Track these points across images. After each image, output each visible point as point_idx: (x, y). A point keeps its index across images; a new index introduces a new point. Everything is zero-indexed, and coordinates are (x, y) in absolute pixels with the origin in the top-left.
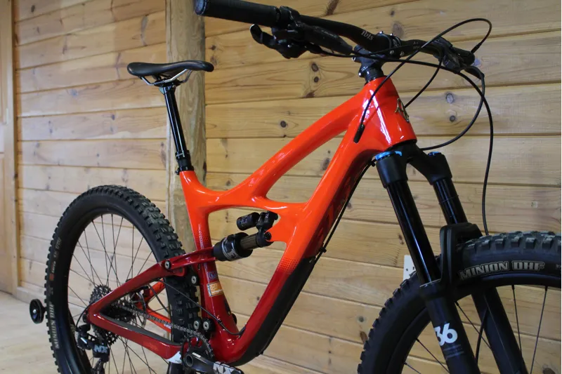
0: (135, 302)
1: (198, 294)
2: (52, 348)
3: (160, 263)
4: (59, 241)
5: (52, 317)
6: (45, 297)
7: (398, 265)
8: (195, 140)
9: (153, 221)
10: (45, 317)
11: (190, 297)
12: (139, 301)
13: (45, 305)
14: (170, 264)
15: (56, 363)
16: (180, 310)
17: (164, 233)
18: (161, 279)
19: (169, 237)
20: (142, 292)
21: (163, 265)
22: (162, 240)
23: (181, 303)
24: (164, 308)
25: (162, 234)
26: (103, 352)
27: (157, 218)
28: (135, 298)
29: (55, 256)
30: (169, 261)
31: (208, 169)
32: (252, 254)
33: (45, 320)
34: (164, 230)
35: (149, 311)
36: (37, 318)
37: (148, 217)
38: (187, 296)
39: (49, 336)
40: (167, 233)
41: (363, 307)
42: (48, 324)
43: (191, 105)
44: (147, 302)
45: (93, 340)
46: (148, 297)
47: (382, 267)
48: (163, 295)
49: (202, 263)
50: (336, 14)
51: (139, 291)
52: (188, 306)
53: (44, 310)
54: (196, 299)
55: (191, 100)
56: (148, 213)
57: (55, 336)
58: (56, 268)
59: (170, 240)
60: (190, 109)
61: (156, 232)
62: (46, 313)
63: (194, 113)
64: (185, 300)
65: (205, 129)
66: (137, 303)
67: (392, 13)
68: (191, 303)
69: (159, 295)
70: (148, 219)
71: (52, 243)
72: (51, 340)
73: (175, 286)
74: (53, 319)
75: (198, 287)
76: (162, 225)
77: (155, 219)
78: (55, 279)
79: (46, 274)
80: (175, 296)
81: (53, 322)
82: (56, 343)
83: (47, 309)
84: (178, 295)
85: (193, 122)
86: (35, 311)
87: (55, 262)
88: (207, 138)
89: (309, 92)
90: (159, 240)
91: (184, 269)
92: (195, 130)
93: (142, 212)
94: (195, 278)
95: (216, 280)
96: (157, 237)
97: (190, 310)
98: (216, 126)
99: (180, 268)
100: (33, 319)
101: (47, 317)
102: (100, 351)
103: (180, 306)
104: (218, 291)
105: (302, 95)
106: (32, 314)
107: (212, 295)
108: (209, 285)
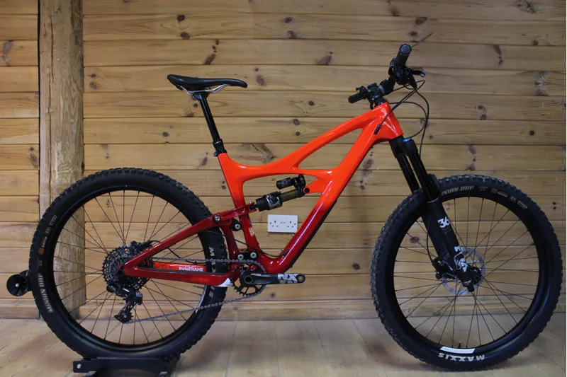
4: (54, 218)
5: (42, 286)
7: (262, 222)
8: (76, 145)
14: (220, 218)
29: (47, 232)
31: (86, 168)
43: (73, 117)
50: (213, 64)
55: (73, 113)
57: (47, 302)
58: (46, 242)
60: (72, 121)
63: (75, 124)
65: (83, 137)
67: (257, 70)
78: (44, 252)
81: (44, 291)
82: (49, 307)
85: (75, 131)
86: (17, 285)
87: (46, 238)
88: (85, 144)
89: (190, 113)
92: (76, 137)
94: (238, 225)
98: (95, 135)
102: (139, 296)
105: (183, 115)
107: (253, 235)
108: (250, 228)
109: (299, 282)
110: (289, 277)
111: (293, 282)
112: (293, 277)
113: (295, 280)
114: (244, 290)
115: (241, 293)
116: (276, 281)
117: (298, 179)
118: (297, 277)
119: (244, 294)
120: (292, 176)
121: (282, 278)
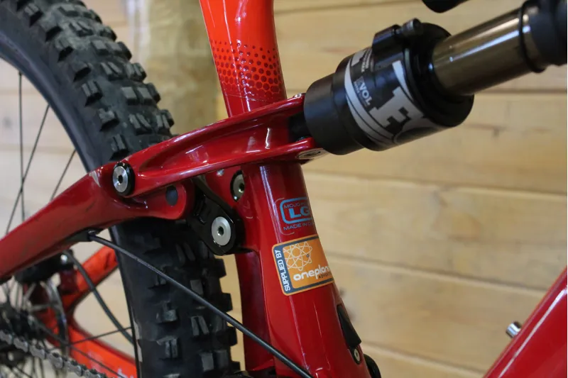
0: (38, 308)
1: (230, 284)
3: (95, 175)
9: (74, 41)
11: (205, 296)
12: (48, 306)
14: (132, 176)
16: (171, 341)
17: (111, 78)
18: (105, 234)
19: (128, 92)
20: (56, 280)
21: (107, 177)
22: (104, 100)
23: (171, 315)
24: (121, 329)
25: (104, 84)
27: (90, 33)
28: (38, 297)
30: (127, 166)
32: (471, 118)
34: (109, 67)
35: (77, 336)
37: (56, 30)
38: (194, 291)
40: (119, 78)
44: (70, 309)
46: (72, 295)
48: (113, 288)
49: (250, 167)
51: (46, 278)
52: (198, 326)
54: (225, 302)
56: (57, 18)
59: (131, 102)
61: (82, 75)
64: (186, 307)
66: (43, 311)
68: (209, 315)
69: (101, 288)
70: (60, 36)
73: (150, 255)
75: (230, 262)
76: (103, 53)
77: (81, 34)
80: (151, 293)
84: (163, 289)
90: (95, 99)
91: (182, 191)
93: (39, 15)
94: (225, 223)
95: (306, 230)
96: (88, 89)
97: (204, 342)
99: (171, 187)
103: (168, 327)
104: (314, 274)
107: (293, 290)
108: (280, 248)
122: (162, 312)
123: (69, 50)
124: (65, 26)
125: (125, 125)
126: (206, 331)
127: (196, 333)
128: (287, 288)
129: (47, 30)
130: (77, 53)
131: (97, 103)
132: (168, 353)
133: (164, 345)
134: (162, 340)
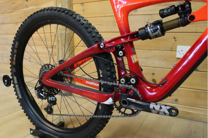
2: (18, 98)
3: (97, 45)
4: (17, 43)
5: (16, 83)
6: (11, 73)
7: (173, 50)
10: (12, 83)
13: (11, 78)
14: (104, 45)
15: (21, 105)
16: (109, 73)
17: (92, 29)
21: (99, 46)
23: (109, 69)
26: (53, 100)
29: (15, 52)
30: (103, 43)
33: (12, 85)
36: (7, 84)
39: (15, 93)
41: (154, 69)
42: (14, 87)
45: (46, 93)
47: (164, 51)
53: (11, 80)
57: (19, 92)
58: (16, 58)
59: (96, 33)
61: (87, 28)
62: (12, 81)
71: (13, 45)
72: (17, 94)
74: (16, 84)
77: (85, 21)
78: (16, 64)
79: (10, 62)
81: (17, 86)
82: (19, 96)
83: (13, 79)
86: (6, 81)
87: (15, 55)
88: (73, 4)
91: (114, 47)
93: (76, 17)
95: (135, 53)
100: (5, 85)
101: (13, 83)
102: (51, 100)
103: (108, 71)
104: (137, 60)
106: (4, 82)
107: (135, 62)
108: (132, 56)
109: (170, 115)
110: (161, 108)
111: (165, 114)
112: (165, 109)
113: (167, 112)
114: (123, 110)
115: (120, 111)
116: (148, 110)
117: (183, 6)
118: (169, 110)
119: (122, 113)
120: (176, 4)
121: (154, 108)
122: (107, 68)
123: (84, 24)
124: (81, 19)
125: (97, 37)
126: (114, 71)
127: (112, 71)
128: (134, 62)
129: (79, 20)
130: (85, 24)
131: (91, 33)
132: (108, 75)
133: (108, 73)
134: (107, 73)
